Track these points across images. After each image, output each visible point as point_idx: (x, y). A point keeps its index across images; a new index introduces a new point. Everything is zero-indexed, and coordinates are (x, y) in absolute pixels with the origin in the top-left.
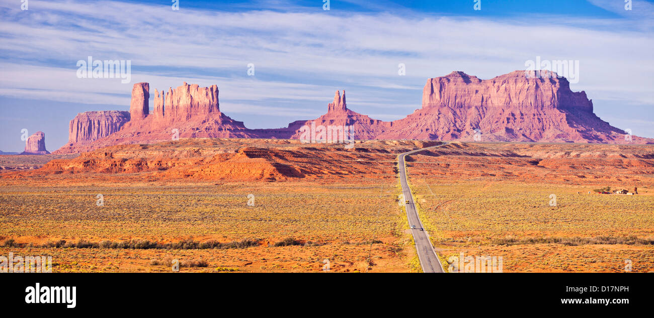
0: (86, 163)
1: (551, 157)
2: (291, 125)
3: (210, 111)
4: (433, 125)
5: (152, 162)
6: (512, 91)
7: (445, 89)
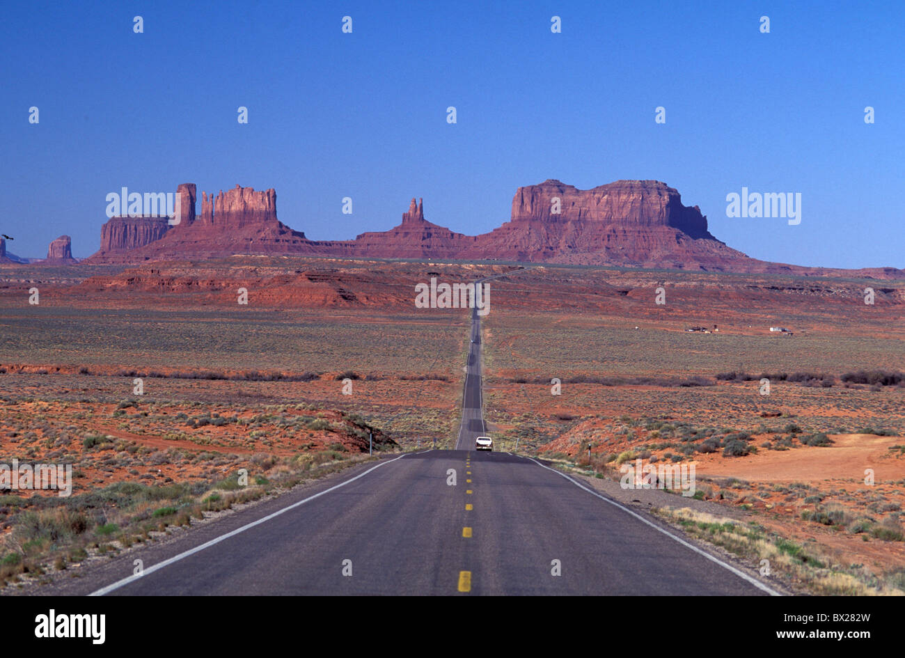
0: (131, 280)
1: (643, 286)
2: (359, 237)
3: (266, 219)
4: (523, 241)
5: (204, 281)
6: (614, 204)
7: (537, 200)
